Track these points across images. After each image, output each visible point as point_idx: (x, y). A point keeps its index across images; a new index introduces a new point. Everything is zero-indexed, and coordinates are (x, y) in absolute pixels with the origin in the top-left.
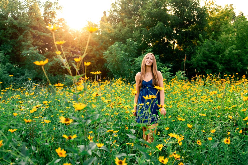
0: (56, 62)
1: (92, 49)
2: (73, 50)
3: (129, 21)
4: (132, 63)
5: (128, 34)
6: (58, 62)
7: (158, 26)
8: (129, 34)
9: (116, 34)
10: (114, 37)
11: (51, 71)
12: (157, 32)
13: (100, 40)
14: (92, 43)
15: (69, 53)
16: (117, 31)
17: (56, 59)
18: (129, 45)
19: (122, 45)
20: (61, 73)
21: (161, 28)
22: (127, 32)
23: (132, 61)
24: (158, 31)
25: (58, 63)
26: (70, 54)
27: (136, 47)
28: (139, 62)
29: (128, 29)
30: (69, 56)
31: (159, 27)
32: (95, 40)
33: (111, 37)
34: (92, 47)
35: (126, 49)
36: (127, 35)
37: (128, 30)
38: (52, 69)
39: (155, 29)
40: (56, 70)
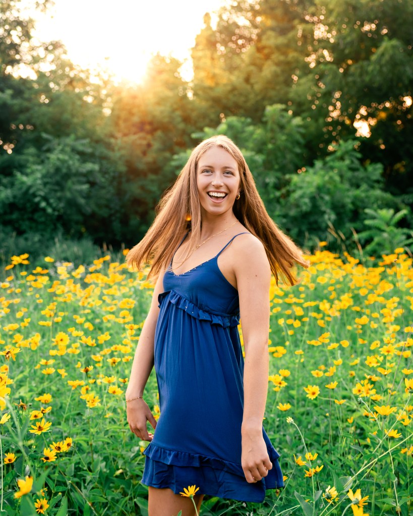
0: (24, 188)
1: (149, 145)
2: (81, 148)
3: (281, 40)
4: (278, 194)
5: (274, 89)
6: (30, 187)
7: (383, 55)
8: (278, 87)
9: (234, 89)
10: (224, 101)
11: (8, 217)
12: (378, 79)
13: (178, 113)
14: (151, 123)
15: (66, 158)
16: (236, 78)
17: (24, 179)
18: (276, 127)
19: (251, 128)
20: (41, 227)
21: (394, 63)
22: (271, 83)
23: (277, 187)
24: (380, 71)
25: (31, 191)
26: (71, 162)
27: (298, 137)
28: (301, 188)
29: (275, 72)
30: (69, 168)
31: (387, 57)
32: (162, 112)
33: (216, 101)
34: (149, 137)
35: (264, 143)
36: (272, 93)
37: (276, 75)
38: (11, 213)
39: (369, 65)
40: (26, 217)
